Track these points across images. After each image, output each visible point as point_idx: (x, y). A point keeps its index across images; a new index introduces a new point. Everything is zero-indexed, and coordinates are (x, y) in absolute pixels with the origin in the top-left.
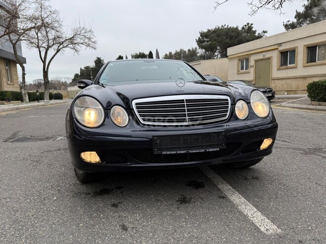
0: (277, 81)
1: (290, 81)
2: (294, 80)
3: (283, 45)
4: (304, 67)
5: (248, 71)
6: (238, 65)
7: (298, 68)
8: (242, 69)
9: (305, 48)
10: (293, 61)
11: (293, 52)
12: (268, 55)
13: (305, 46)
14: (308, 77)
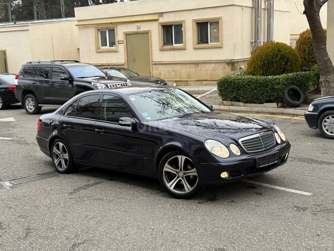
0: (160, 66)
1: (178, 67)
2: (184, 66)
3: (164, 15)
4: (195, 49)
5: (114, 48)
6: (97, 38)
7: (187, 50)
8: (104, 44)
9: (195, 24)
10: (179, 39)
11: (179, 26)
12: (144, 27)
13: (194, 21)
14: (201, 63)
